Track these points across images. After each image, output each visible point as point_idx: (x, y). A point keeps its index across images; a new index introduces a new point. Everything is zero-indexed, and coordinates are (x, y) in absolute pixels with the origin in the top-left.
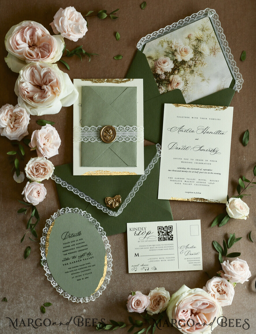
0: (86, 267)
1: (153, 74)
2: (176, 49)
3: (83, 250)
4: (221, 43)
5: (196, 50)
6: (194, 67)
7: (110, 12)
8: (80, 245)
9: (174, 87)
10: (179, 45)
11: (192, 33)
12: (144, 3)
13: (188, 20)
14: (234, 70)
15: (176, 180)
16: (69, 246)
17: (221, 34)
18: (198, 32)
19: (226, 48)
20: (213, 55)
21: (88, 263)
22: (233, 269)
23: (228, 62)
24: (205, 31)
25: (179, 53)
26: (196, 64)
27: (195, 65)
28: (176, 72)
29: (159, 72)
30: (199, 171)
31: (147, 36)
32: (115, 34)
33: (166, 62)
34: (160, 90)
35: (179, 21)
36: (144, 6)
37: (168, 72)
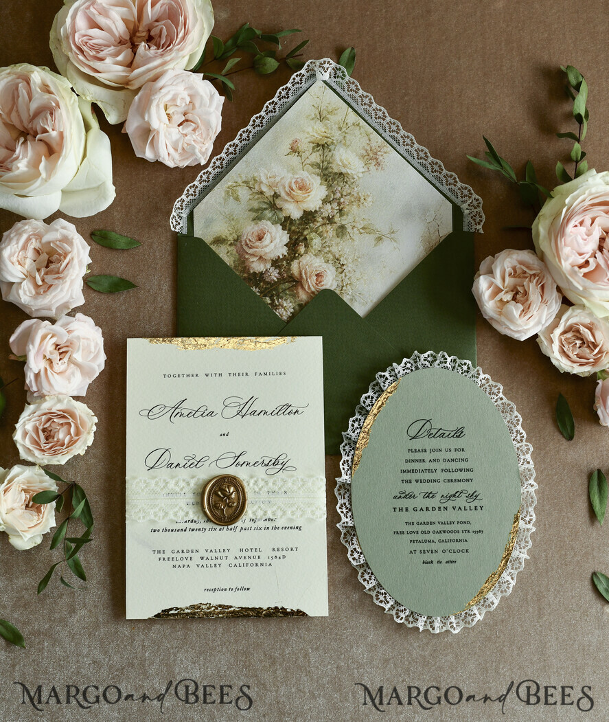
1: (245, 278)
2: (275, 193)
4: (381, 131)
5: (326, 172)
6: (341, 216)
9: (312, 289)
10: (278, 179)
11: (298, 136)
13: (274, 109)
14: (444, 181)
17: (371, 109)
18: (313, 128)
19: (399, 136)
20: (375, 168)
23: (420, 168)
24: (328, 116)
25: (286, 198)
26: (342, 206)
27: (340, 210)
28: (302, 249)
29: (258, 267)
31: (188, 191)
33: (264, 234)
34: (280, 311)
35: (251, 120)
37: (281, 257)
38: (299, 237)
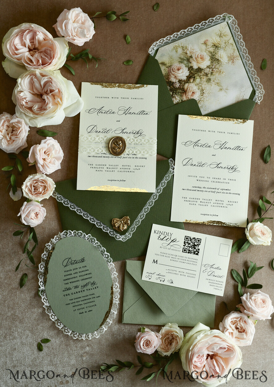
0: (89, 299)
1: (167, 82)
2: (191, 56)
3: (87, 279)
4: (240, 51)
5: (213, 57)
6: (211, 75)
7: (120, 13)
8: (83, 273)
9: (189, 97)
10: (194, 51)
11: (209, 39)
12: (157, 4)
13: (205, 25)
14: (254, 79)
15: (190, 200)
16: (71, 274)
17: (240, 41)
18: (216, 38)
19: (245, 55)
20: (231, 63)
21: (92, 294)
22: (254, 305)
23: (248, 71)
24: (223, 37)
25: (195, 59)
27: (212, 73)
28: (192, 80)
29: (173, 79)
30: (217, 190)
31: (160, 40)
32: (125, 37)
33: (181, 69)
34: (174, 99)
35: (195, 25)
36: (157, 8)
37: (183, 80)
38: (192, 76)
